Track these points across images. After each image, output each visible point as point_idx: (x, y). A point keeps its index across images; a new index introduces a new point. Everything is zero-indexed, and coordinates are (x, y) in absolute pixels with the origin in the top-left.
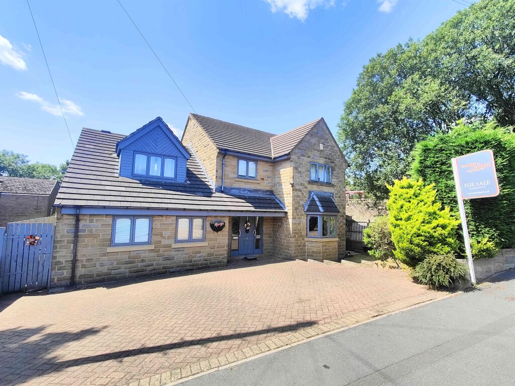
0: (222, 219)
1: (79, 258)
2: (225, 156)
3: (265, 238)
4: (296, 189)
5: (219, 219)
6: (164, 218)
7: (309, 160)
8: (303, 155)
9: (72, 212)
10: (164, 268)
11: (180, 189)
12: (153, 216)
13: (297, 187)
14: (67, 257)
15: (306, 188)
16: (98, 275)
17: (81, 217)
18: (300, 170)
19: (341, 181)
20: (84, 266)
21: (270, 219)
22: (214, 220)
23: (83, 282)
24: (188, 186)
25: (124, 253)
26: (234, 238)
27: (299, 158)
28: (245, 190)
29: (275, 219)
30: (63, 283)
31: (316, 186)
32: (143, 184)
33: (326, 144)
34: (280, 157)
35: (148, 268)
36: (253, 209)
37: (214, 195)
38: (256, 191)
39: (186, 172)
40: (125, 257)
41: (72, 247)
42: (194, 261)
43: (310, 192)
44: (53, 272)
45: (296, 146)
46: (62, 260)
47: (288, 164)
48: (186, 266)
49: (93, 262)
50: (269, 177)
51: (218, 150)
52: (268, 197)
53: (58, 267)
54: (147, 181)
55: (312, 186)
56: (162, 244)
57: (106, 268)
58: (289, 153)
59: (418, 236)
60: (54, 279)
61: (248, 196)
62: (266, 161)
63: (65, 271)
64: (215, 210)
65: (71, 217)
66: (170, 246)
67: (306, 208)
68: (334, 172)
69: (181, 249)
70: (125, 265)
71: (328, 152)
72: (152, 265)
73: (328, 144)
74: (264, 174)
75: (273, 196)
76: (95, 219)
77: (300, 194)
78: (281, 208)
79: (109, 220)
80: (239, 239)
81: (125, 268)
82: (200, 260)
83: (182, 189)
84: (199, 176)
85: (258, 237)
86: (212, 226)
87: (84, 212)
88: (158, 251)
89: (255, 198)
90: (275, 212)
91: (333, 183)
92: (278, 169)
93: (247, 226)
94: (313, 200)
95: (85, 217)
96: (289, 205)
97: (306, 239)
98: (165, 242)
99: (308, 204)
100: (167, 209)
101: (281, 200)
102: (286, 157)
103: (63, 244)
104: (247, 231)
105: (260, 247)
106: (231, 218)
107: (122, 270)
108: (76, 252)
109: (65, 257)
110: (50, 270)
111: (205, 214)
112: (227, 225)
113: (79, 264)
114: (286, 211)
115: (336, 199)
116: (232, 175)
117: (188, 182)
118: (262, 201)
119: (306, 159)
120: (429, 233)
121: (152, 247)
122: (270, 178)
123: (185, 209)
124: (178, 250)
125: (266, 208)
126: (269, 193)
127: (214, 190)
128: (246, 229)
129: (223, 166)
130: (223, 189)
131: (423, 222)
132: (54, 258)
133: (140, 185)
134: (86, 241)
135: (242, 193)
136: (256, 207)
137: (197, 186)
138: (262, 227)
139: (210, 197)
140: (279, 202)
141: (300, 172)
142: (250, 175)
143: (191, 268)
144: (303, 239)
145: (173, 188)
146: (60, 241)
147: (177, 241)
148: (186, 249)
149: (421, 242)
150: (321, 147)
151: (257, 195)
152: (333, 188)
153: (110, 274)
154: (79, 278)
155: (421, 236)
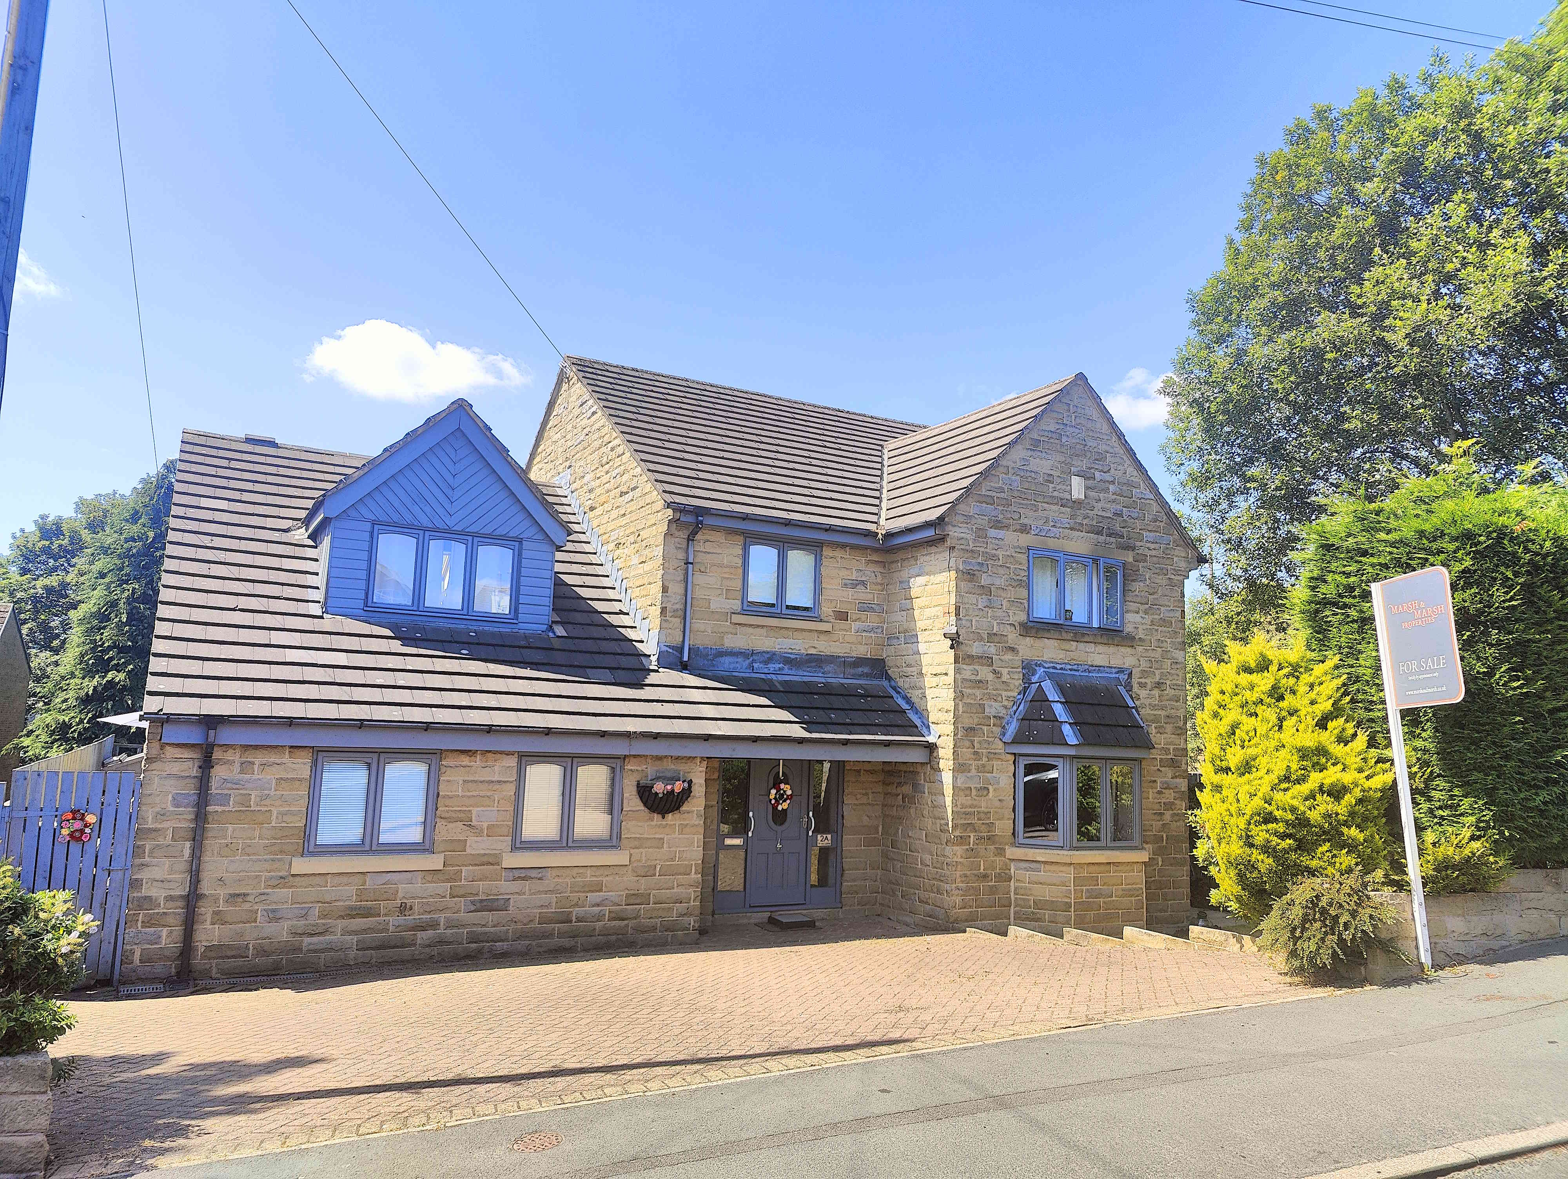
0: (682, 767)
1: (206, 888)
2: (694, 533)
3: (851, 843)
4: (971, 657)
5: (670, 766)
6: (478, 760)
7: (1025, 540)
8: (997, 525)
9: (194, 736)
10: (474, 938)
11: (529, 654)
12: (440, 753)
13: (976, 649)
14: (173, 885)
15: (1013, 649)
16: (262, 952)
17: (217, 754)
18: (985, 580)
19: (1164, 622)
20: (219, 918)
21: (872, 772)
22: (651, 770)
23: (214, 971)
24: (556, 644)
25: (345, 879)
26: (728, 842)
27: (981, 534)
28: (770, 657)
29: (890, 773)
30: (159, 969)
31: (1055, 643)
32: (406, 640)
33: (1097, 474)
34: (910, 530)
35: (423, 937)
36: (797, 731)
37: (652, 678)
38: (817, 661)
39: (550, 592)
40: (347, 895)
41: (187, 852)
42: (579, 920)
43: (1029, 668)
44: (131, 931)
45: (968, 489)
46: (157, 892)
47: (938, 557)
48: (550, 935)
49: (246, 906)
50: (865, 608)
51: (670, 512)
52: (861, 686)
53: (145, 915)
54: (416, 628)
55: (1039, 643)
56: (469, 851)
57: (286, 924)
58: (941, 519)
59: (1266, 821)
60: (132, 952)
61: (781, 682)
62: (854, 547)
63: (165, 932)
64: (657, 736)
65: (187, 754)
66: (493, 860)
67: (1012, 729)
68: (1137, 586)
69: (533, 874)
70: (346, 922)
71: (1104, 507)
72: (434, 925)
73: (1107, 477)
74: (850, 594)
75: (885, 683)
76: (259, 758)
77: (985, 673)
78: (910, 728)
79: (301, 766)
80: (746, 848)
81: (346, 932)
82: (599, 918)
83: (538, 657)
84: (599, 606)
85: (824, 840)
86: (645, 792)
87: (225, 735)
88: (455, 877)
89: (807, 690)
90: (888, 744)
91: (1129, 629)
92: (904, 574)
93: (781, 797)
94: (1041, 699)
95: (230, 755)
96: (942, 716)
97: (1012, 852)
98: (477, 846)
99: (1019, 715)
100: (490, 729)
101: (914, 695)
102: (930, 533)
103: (161, 841)
104: (780, 817)
105: (831, 881)
106: (716, 765)
107: (334, 938)
108: (198, 871)
109: (166, 885)
110: (122, 924)
111: (619, 748)
112: (699, 789)
113: (205, 910)
114: (931, 739)
115: (1143, 693)
116: (719, 603)
117: (560, 631)
118: (837, 702)
119: (1010, 537)
120: (1293, 809)
121: (435, 862)
122: (872, 610)
123: (548, 732)
124: (522, 874)
125: (850, 727)
126: (866, 670)
127: (654, 659)
128: (775, 808)
129: (687, 570)
130: (686, 658)
131: (1287, 779)
132: (135, 884)
133: (396, 646)
134: (229, 832)
135: (762, 671)
136: (809, 725)
137: (590, 645)
138: (840, 802)
139: (640, 686)
140: (905, 706)
141: (987, 590)
142: (792, 599)
143: (566, 942)
144: (1001, 852)
145: (509, 654)
146: (156, 830)
147: (519, 845)
148: (549, 874)
149: (1275, 840)
150: (1077, 488)
151: (818, 678)
152: (1129, 650)
153: (300, 949)
154: (204, 956)
155: (1276, 820)
